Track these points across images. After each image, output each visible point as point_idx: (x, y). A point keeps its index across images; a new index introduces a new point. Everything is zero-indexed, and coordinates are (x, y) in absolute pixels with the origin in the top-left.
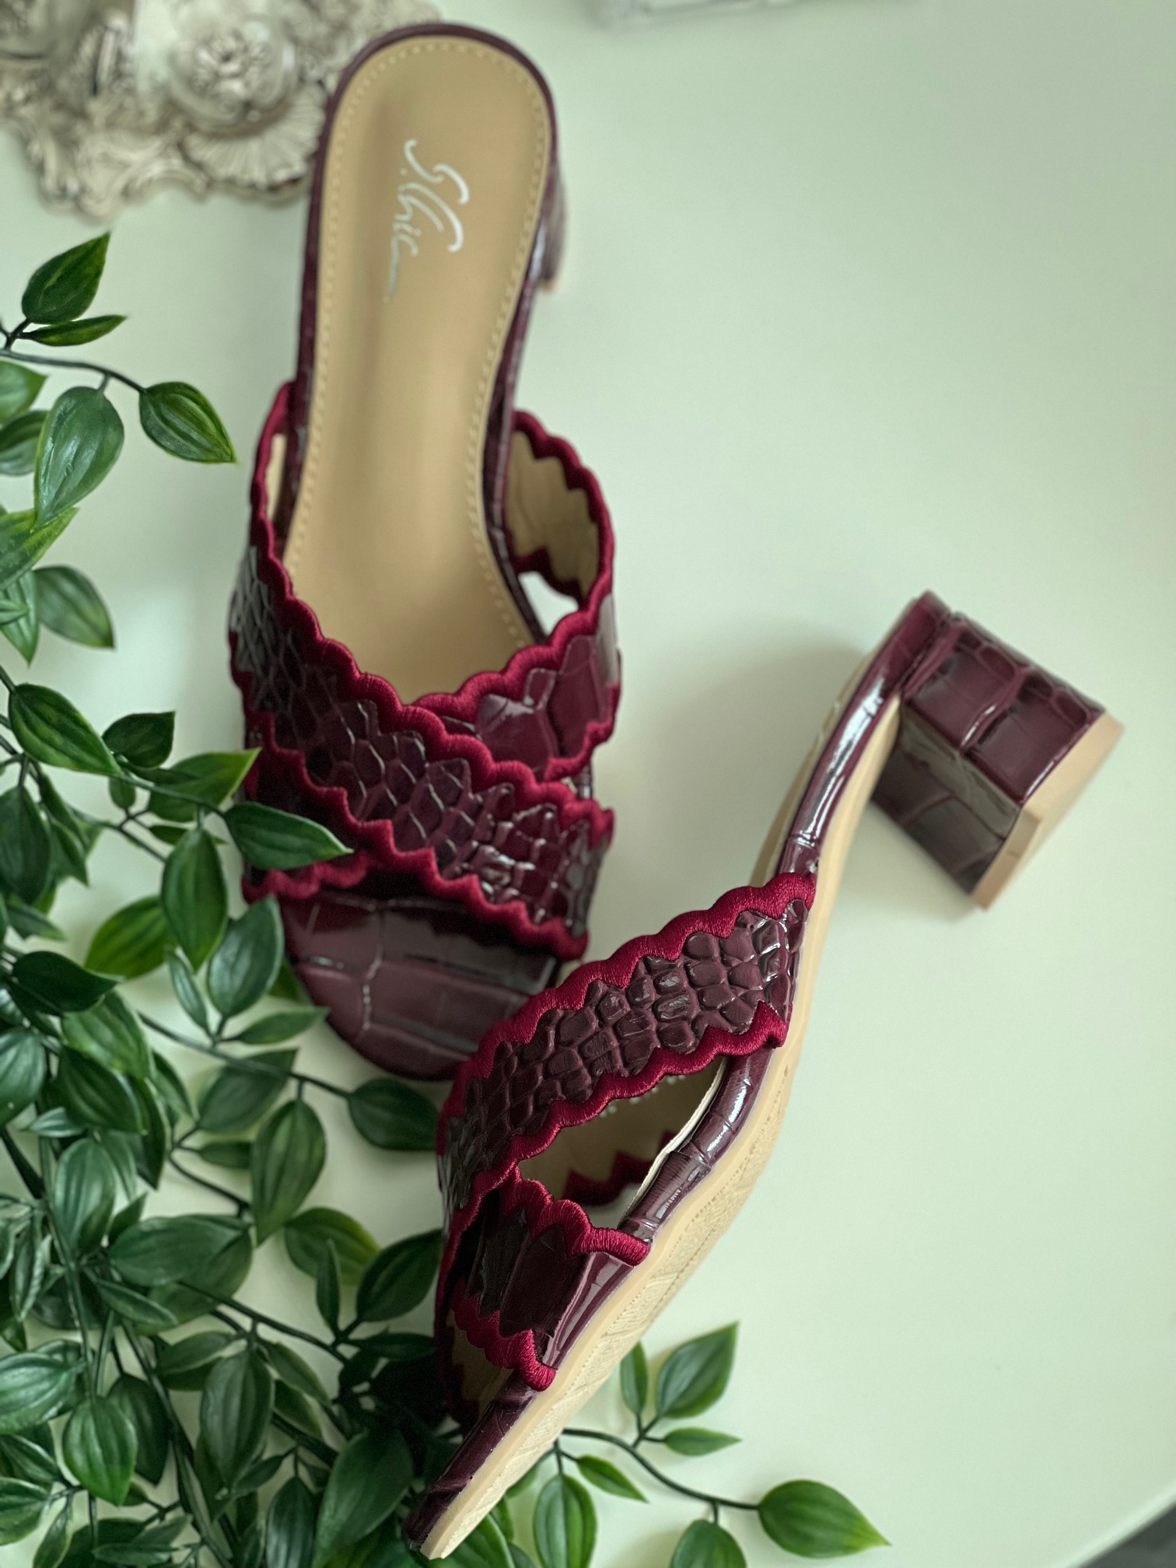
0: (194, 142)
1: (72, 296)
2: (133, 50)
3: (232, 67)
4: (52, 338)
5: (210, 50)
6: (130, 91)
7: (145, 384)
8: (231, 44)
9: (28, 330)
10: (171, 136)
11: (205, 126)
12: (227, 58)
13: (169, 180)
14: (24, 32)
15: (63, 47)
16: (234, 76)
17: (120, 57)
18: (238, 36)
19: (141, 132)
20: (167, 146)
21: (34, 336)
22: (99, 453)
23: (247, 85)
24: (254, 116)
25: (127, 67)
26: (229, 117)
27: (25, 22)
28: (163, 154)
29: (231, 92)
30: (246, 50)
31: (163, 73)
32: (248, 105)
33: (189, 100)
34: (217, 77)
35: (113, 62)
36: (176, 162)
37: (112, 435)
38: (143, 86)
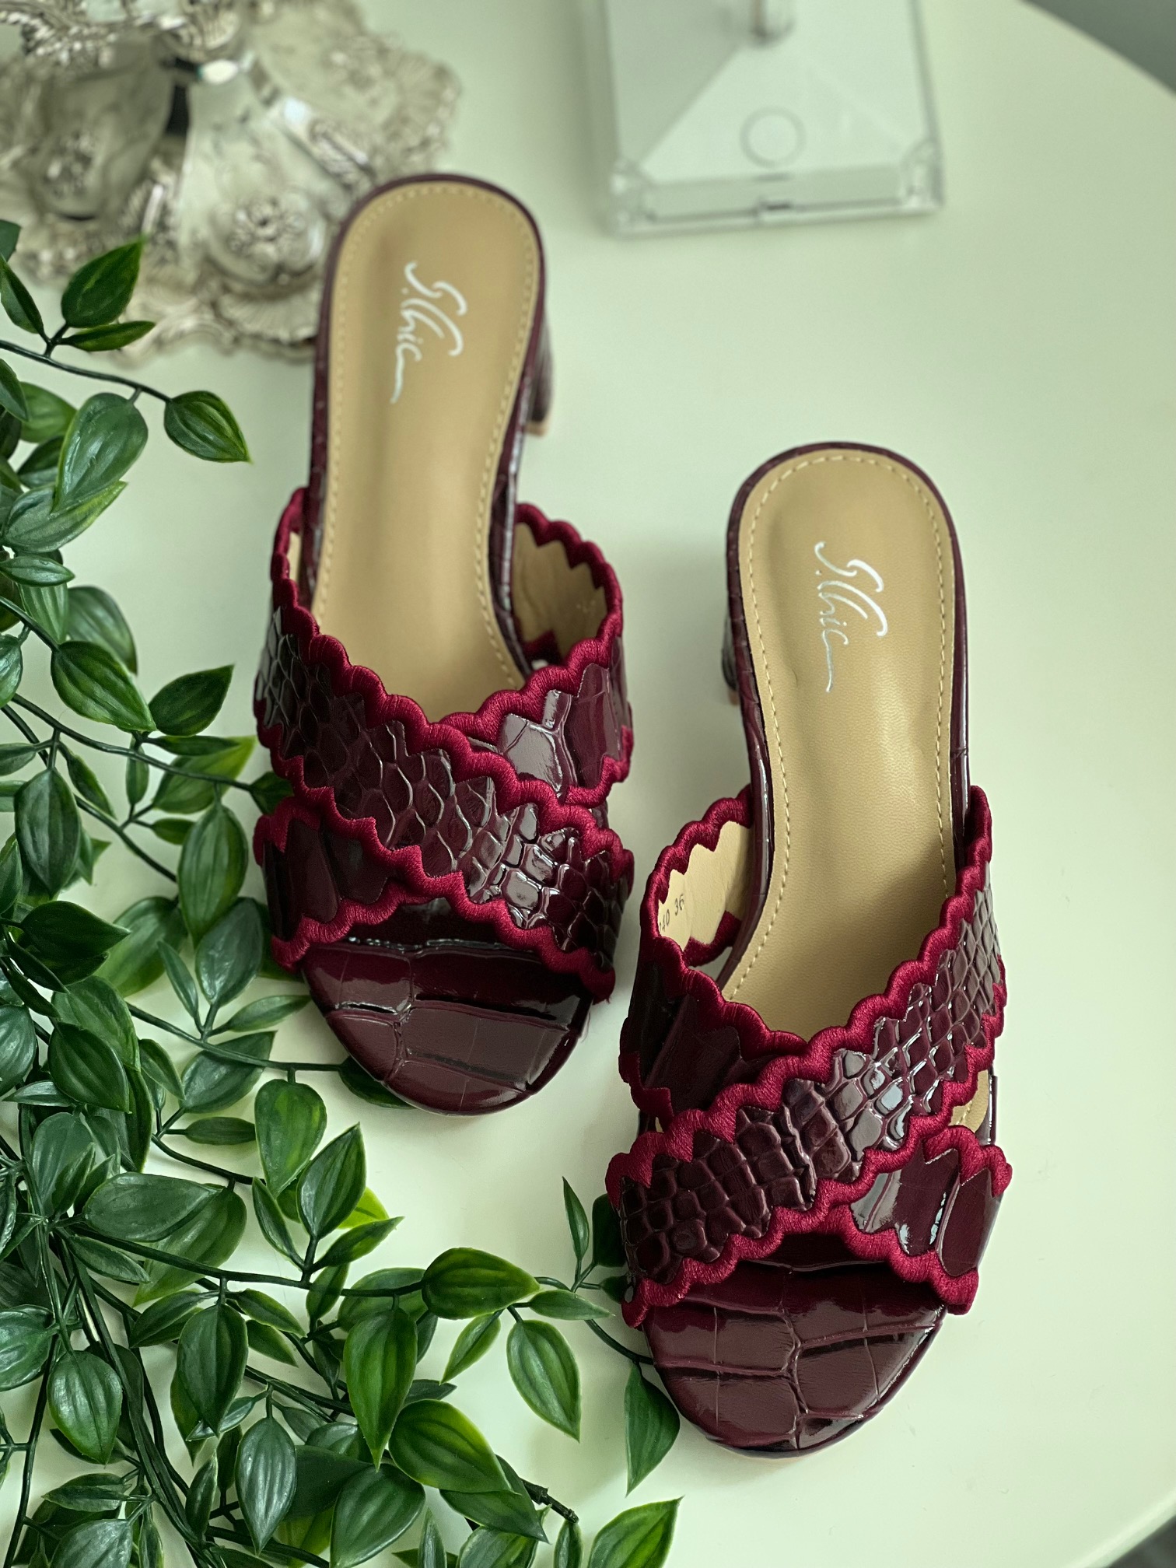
0: (226, 301)
1: (107, 302)
2: (179, 206)
3: (269, 231)
4: (89, 343)
5: (249, 215)
6: (171, 245)
7: (172, 394)
8: (268, 211)
9: (66, 336)
10: (205, 295)
11: (238, 287)
12: (264, 223)
13: (202, 334)
14: (80, 192)
15: (114, 203)
16: (271, 240)
17: (165, 210)
18: (274, 203)
19: (178, 288)
20: (202, 303)
21: (73, 341)
22: (123, 450)
23: (279, 250)
24: (284, 279)
25: (171, 221)
26: (260, 277)
27: (82, 182)
28: (197, 310)
29: (265, 255)
30: (281, 217)
31: (205, 232)
32: (280, 269)
33: (227, 261)
34: (254, 239)
35: (158, 215)
36: (208, 316)
37: (136, 439)
38: (183, 238)
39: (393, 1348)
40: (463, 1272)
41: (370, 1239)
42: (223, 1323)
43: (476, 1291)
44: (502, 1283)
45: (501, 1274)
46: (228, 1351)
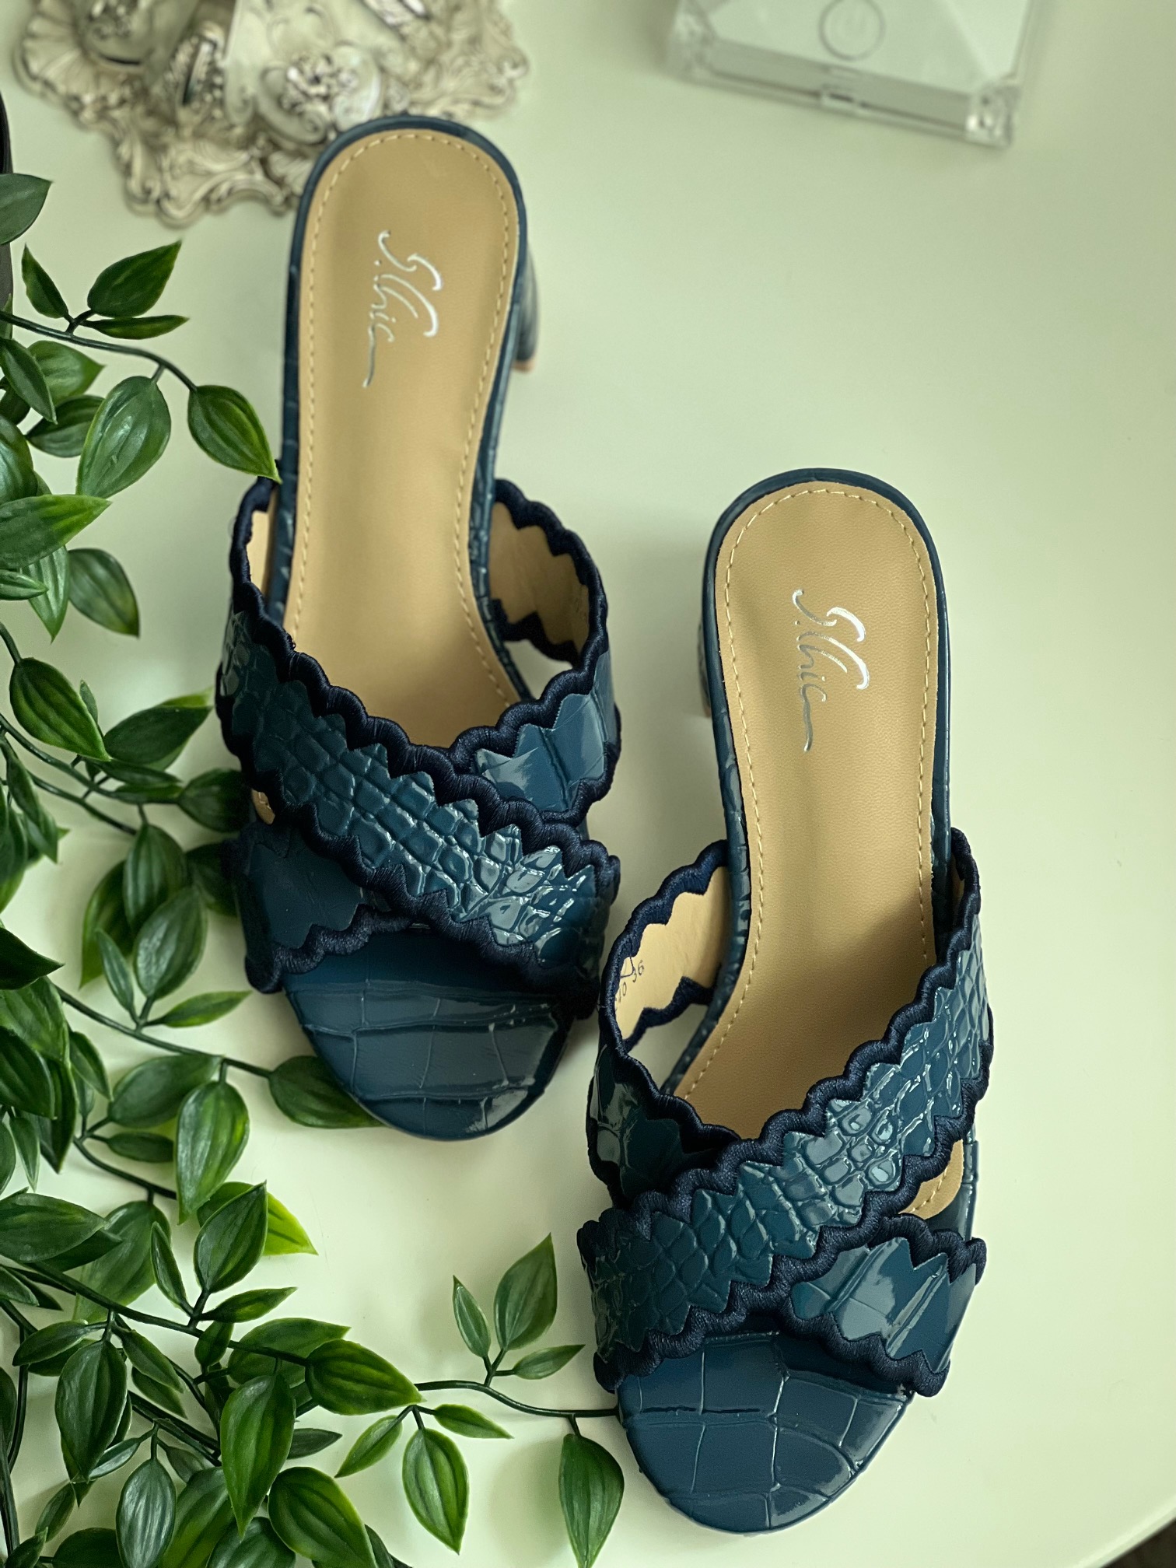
0: (277, 158)
1: (137, 295)
2: (226, 64)
3: (321, 89)
4: (114, 330)
5: (301, 71)
6: (221, 103)
7: (198, 383)
8: (322, 67)
9: (91, 319)
10: (254, 151)
11: (289, 146)
12: (316, 80)
13: (252, 194)
15: (161, 55)
17: (213, 68)
18: (328, 59)
19: (225, 144)
20: (251, 160)
21: (98, 325)
23: (332, 110)
25: (218, 80)
26: (309, 137)
27: (126, 27)
28: (247, 167)
29: (317, 115)
30: (335, 75)
31: (254, 90)
32: (330, 128)
34: (305, 96)
35: (206, 72)
36: (257, 176)
38: (233, 99)
39: (270, 1421)
40: (349, 1365)
41: (260, 1305)
42: (105, 1363)
43: (359, 1388)
44: (384, 1386)
45: (386, 1378)
46: (106, 1397)
